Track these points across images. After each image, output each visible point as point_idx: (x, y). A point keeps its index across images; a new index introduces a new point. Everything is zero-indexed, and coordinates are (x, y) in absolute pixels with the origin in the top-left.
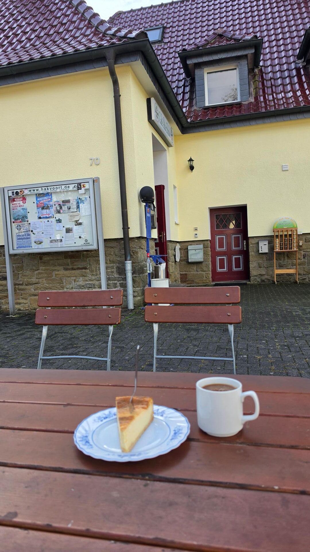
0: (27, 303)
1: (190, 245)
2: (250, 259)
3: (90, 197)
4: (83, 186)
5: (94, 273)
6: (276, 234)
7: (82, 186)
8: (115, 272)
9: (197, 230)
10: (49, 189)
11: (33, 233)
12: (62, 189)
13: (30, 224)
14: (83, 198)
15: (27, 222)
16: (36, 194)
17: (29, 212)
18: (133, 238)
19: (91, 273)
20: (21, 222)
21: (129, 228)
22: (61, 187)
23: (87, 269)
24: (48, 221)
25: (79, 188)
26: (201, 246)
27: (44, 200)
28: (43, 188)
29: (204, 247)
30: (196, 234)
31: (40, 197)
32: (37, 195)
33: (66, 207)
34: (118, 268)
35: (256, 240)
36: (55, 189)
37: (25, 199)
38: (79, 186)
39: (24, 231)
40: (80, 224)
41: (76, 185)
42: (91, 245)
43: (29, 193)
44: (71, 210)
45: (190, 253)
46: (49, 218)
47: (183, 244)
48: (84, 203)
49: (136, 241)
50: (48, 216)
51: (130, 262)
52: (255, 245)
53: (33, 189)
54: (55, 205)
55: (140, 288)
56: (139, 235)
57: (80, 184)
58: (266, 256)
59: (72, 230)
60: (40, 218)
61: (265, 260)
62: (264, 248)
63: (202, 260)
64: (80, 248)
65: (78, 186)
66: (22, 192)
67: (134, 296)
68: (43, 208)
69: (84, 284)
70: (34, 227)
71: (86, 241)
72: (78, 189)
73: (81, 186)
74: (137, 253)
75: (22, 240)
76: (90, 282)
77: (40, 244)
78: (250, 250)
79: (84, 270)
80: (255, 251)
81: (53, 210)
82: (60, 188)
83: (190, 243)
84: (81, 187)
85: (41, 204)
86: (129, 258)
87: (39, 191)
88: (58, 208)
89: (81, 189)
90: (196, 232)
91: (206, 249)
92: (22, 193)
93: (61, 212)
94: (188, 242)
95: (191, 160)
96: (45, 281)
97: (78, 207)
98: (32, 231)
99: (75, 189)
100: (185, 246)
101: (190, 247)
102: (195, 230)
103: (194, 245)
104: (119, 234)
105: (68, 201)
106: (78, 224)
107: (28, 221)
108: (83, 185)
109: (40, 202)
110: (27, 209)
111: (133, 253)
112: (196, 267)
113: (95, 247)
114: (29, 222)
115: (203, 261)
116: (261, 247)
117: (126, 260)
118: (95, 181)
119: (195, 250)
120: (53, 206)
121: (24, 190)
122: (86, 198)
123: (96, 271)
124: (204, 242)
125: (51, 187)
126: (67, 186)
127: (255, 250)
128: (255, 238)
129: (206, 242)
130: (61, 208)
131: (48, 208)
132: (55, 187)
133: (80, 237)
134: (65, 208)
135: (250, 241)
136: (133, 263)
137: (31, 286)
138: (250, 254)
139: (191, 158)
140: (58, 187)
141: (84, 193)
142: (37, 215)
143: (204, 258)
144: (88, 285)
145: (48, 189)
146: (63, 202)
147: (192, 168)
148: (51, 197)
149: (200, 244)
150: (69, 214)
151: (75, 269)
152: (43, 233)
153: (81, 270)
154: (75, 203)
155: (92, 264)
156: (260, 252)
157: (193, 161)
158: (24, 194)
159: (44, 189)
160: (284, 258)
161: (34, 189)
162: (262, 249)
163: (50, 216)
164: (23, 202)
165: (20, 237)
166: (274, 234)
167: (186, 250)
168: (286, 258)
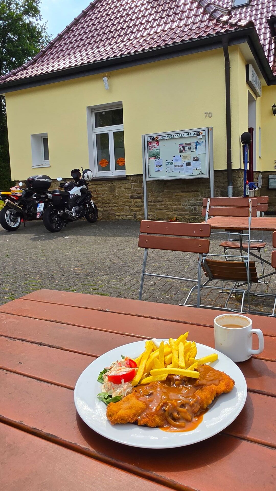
1: (271, 175)
3: (205, 141)
5: (203, 195)
7: (200, 133)
8: (219, 194)
12: (186, 135)
14: (200, 142)
17: (161, 152)
18: (234, 170)
20: (155, 158)
21: (232, 162)
23: (199, 192)
25: (198, 135)
33: (187, 148)
34: (222, 191)
36: (180, 136)
37: (159, 143)
41: (196, 132)
42: (205, 175)
43: (162, 139)
44: (191, 150)
45: (270, 181)
47: (264, 174)
48: (200, 145)
49: (236, 172)
51: (232, 187)
53: (165, 136)
54: (179, 146)
56: (238, 168)
59: (191, 164)
64: (196, 177)
69: (195, 203)
71: (201, 172)
74: (237, 180)
76: (200, 201)
79: (196, 193)
86: (231, 184)
87: (169, 137)
94: (269, 172)
95: (274, 106)
96: (167, 200)
97: (196, 148)
99: (195, 135)
102: (275, 162)
103: (274, 174)
104: (225, 167)
105: (189, 144)
106: (196, 159)
110: (159, 150)
111: (234, 180)
112: (274, 192)
117: (228, 186)
118: (210, 130)
119: (275, 178)
121: (158, 136)
123: (205, 193)
125: (177, 134)
126: (189, 133)
130: (184, 149)
133: (196, 169)
137: (157, 203)
140: (183, 134)
141: (201, 138)
145: (175, 136)
146: (185, 144)
147: (274, 112)
150: (189, 153)
151: (189, 192)
153: (193, 193)
154: (194, 145)
155: (202, 188)
158: (159, 139)
159: (172, 136)
164: (157, 145)
167: (267, 179)
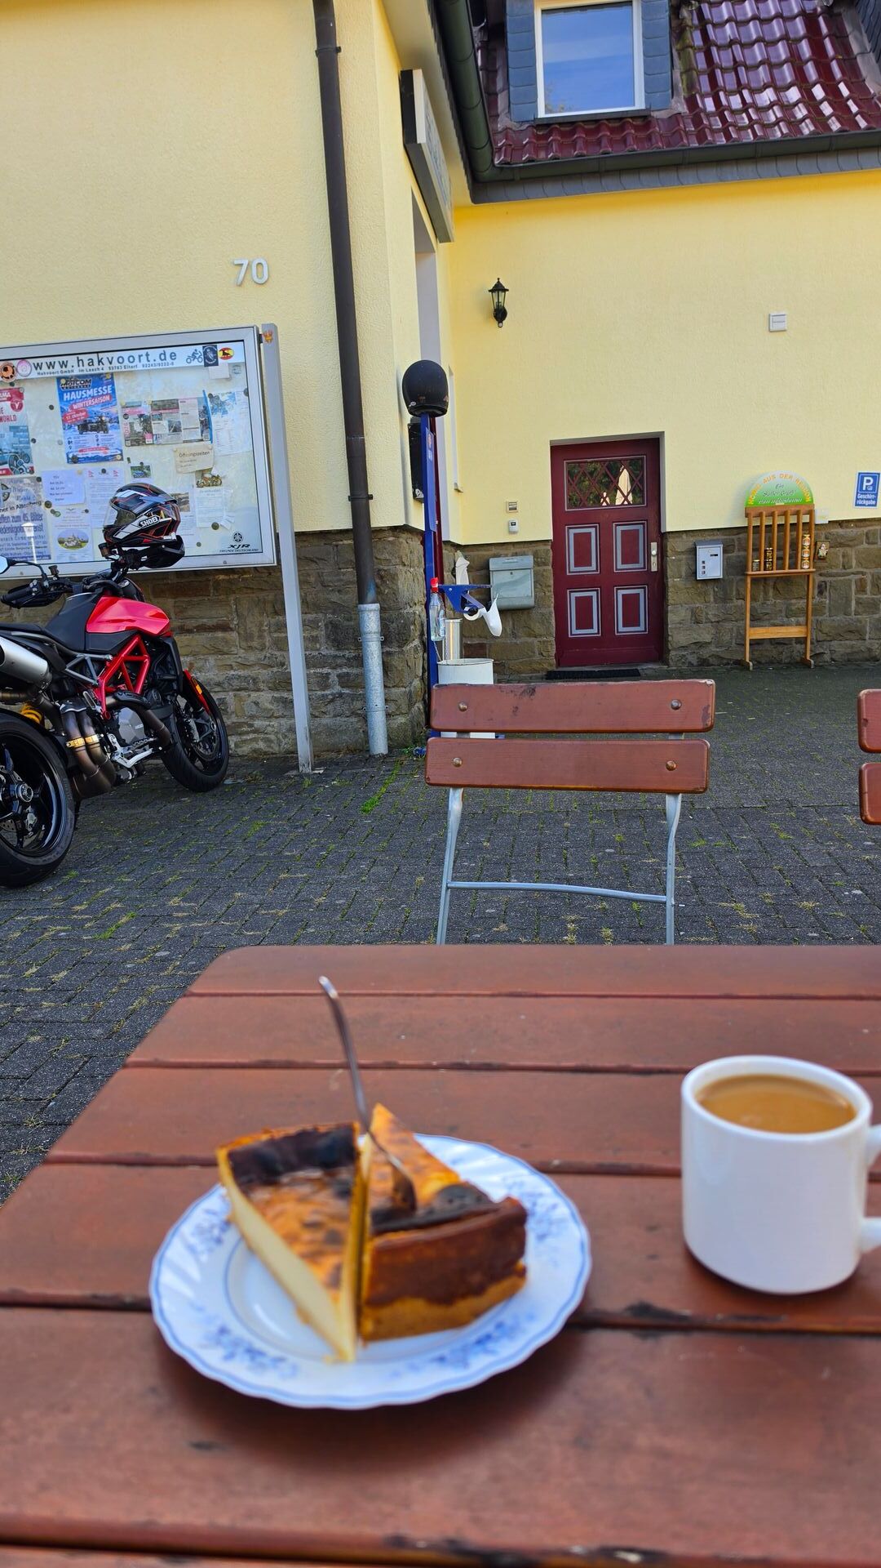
1: (495, 556)
2: (670, 598)
3: (247, 393)
4: (224, 354)
5: (255, 644)
6: (756, 523)
7: (220, 354)
8: (323, 640)
9: (516, 509)
10: (105, 361)
11: (53, 512)
12: (152, 362)
13: (39, 479)
14: (223, 395)
15: (29, 475)
16: (59, 379)
17: (34, 441)
18: (380, 530)
19: (244, 644)
20: (8, 473)
21: (371, 497)
22: (147, 355)
23: (232, 630)
24: (104, 471)
25: (210, 361)
26: (529, 560)
27: (88, 401)
28: (85, 358)
29: (537, 563)
30: (513, 524)
31: (71, 390)
32: (63, 381)
33: (165, 423)
34: (333, 627)
35: (688, 542)
36: (126, 362)
37: (20, 396)
38: (211, 354)
39: (18, 503)
40: (215, 481)
41: (200, 348)
42: (256, 552)
43: (34, 374)
44: (184, 435)
45: (496, 579)
46: (105, 459)
47: (471, 553)
48: (225, 412)
49: (391, 539)
50: (101, 454)
51: (376, 606)
52: (684, 557)
53: (49, 360)
54: (126, 416)
55: (404, 689)
56: (401, 522)
57: (211, 346)
58: (716, 589)
59: (186, 502)
60: (75, 460)
61: (712, 600)
62: (711, 563)
63: (531, 602)
64: (218, 563)
65: (205, 353)
66: (10, 369)
67: (388, 715)
68: (84, 427)
69: (221, 679)
70: (55, 491)
71: (238, 537)
72: (206, 365)
73: (215, 352)
74: (394, 577)
75: (13, 535)
76: (241, 673)
77: (79, 545)
78: (669, 571)
79: (220, 634)
80: (683, 574)
81: (117, 435)
82: (144, 359)
83: (494, 551)
84: (216, 357)
85: (77, 411)
86: (371, 595)
87: (69, 368)
88: (138, 428)
89: (216, 364)
90: (512, 517)
91: (541, 568)
92: (9, 373)
93: (149, 440)
94: (489, 547)
95: (498, 288)
97: (206, 424)
98: (48, 505)
99: (195, 363)
100: (482, 558)
101: (494, 564)
102: (510, 509)
103: (506, 555)
104: (342, 520)
105: (171, 405)
106: (206, 479)
107: (32, 471)
108: (223, 350)
109: (75, 407)
110: (27, 431)
111: (382, 578)
112: (511, 623)
113: (267, 558)
114: (36, 475)
115: (534, 607)
116: (704, 562)
117: (362, 599)
118: (264, 337)
119: (511, 570)
120: (121, 419)
121: (15, 363)
122: (232, 396)
123: (261, 637)
124: (535, 549)
125: (110, 355)
126: (168, 351)
127: (684, 570)
128: (684, 536)
129: (541, 547)
130: (148, 429)
131: (101, 426)
132: (125, 354)
133: (215, 526)
134: (161, 427)
135: (671, 543)
136: (382, 610)
138: (670, 582)
139: (499, 282)
140: (136, 353)
141: (227, 379)
142: (64, 449)
143: (536, 596)
144: (236, 683)
145: (100, 361)
147: (500, 314)
148: (113, 390)
149: (524, 554)
150: (174, 447)
151: (189, 631)
152: (87, 511)
153: (210, 635)
154: (195, 413)
155: (245, 613)
156: (700, 577)
157: (505, 290)
158: (18, 377)
159: (86, 362)
160: (766, 593)
161: (52, 360)
162: (704, 567)
163: (109, 453)
164: (13, 407)
165: (8, 525)
166: (749, 522)
167: (483, 572)
168: (771, 593)
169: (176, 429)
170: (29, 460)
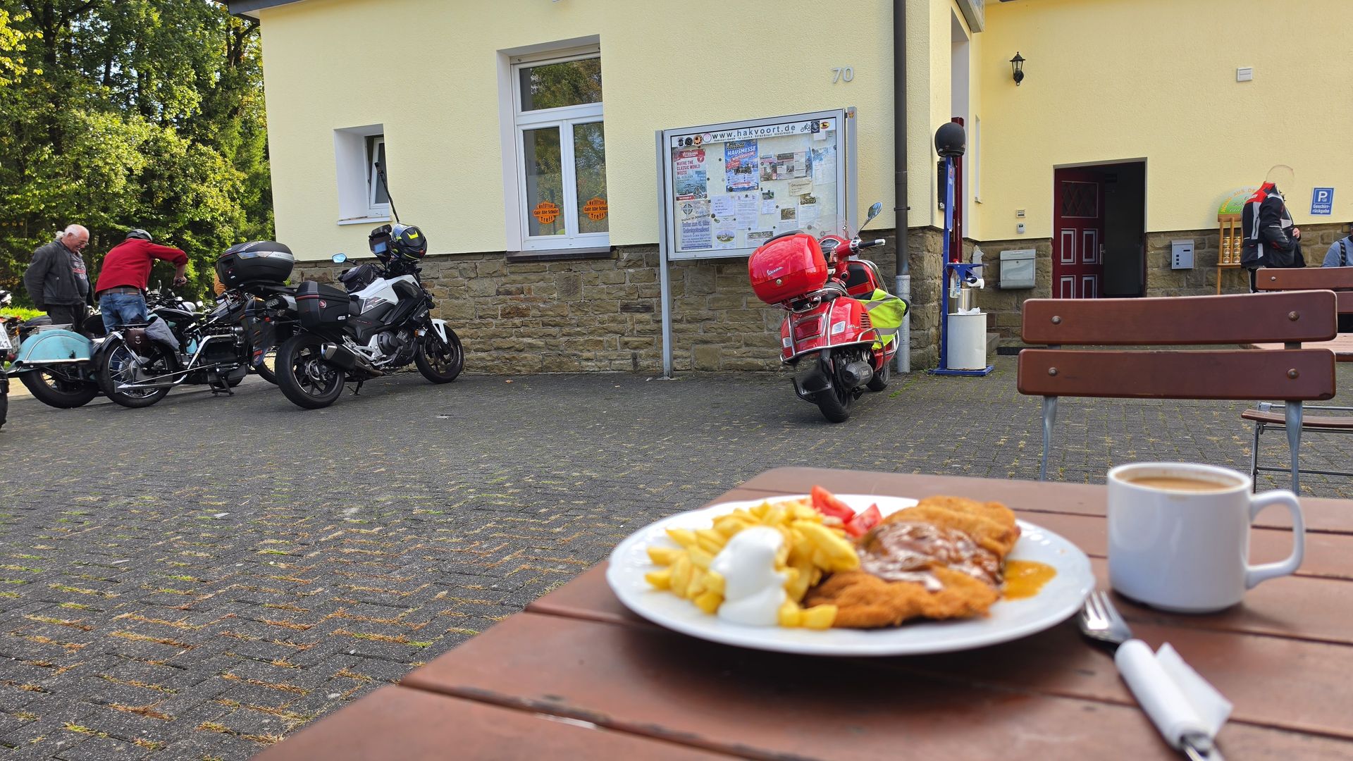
0: (690, 357)
1: (1005, 250)
2: (1148, 283)
4: (824, 125)
6: (1226, 226)
7: (821, 126)
9: (1023, 215)
10: (753, 132)
11: (715, 220)
12: (780, 132)
14: (821, 149)
15: (704, 199)
17: (708, 179)
18: (914, 229)
20: (692, 198)
21: (909, 209)
22: (778, 128)
24: (747, 196)
25: (815, 130)
26: (1032, 253)
27: (742, 156)
28: (742, 131)
29: (1038, 255)
30: (1021, 226)
31: (731, 149)
32: (728, 144)
33: (785, 167)
35: (1164, 242)
37: (704, 154)
38: (815, 126)
39: (696, 215)
40: (812, 201)
41: (809, 123)
43: (713, 141)
44: (795, 174)
45: (1005, 266)
46: (748, 189)
47: (987, 248)
48: (821, 160)
49: (921, 234)
50: (746, 186)
51: (908, 277)
52: (1162, 251)
54: (762, 164)
55: (923, 331)
56: (928, 224)
57: (816, 122)
58: (1188, 277)
59: (794, 213)
60: (731, 190)
61: (1185, 285)
62: (1185, 257)
63: (1033, 284)
65: (812, 125)
66: (699, 138)
67: (911, 348)
68: (737, 171)
70: (718, 208)
72: (812, 132)
73: (818, 125)
74: (921, 259)
75: (692, 234)
77: (728, 240)
78: (1148, 262)
80: (1161, 265)
81: (755, 176)
83: (1005, 246)
84: (819, 128)
85: (735, 161)
86: (905, 269)
87: (733, 137)
88: (769, 170)
89: (818, 132)
90: (1020, 222)
91: (1042, 259)
92: (699, 141)
93: (774, 178)
94: (1001, 243)
95: (1018, 59)
97: (809, 167)
98: (713, 216)
99: (806, 131)
100: (993, 251)
101: (1004, 255)
102: (1019, 215)
103: (1015, 249)
105: (790, 157)
106: (808, 200)
107: (706, 197)
108: (823, 123)
110: (705, 173)
111: (913, 259)
112: (1016, 299)
114: (708, 199)
115: (1034, 287)
116: (1178, 256)
117: (898, 273)
118: (849, 115)
119: (1017, 260)
120: (759, 166)
124: (1037, 244)
125: (756, 129)
126: (790, 125)
127: (1161, 262)
128: (1162, 236)
129: (1043, 243)
130: (775, 170)
132: (765, 128)
133: (811, 228)
134: (782, 170)
135: (1151, 242)
138: (1149, 271)
139: (1018, 54)
140: (771, 127)
141: (824, 140)
142: (725, 183)
143: (1036, 279)
145: (750, 133)
146: (779, 157)
147: (1018, 77)
148: (756, 148)
149: (1029, 248)
150: (790, 181)
152: (735, 219)
154: (803, 160)
156: (1174, 266)
157: (1022, 60)
158: (704, 143)
159: (742, 134)
160: (1231, 281)
161: (723, 132)
162: (1178, 260)
163: (751, 185)
164: (698, 160)
165: (690, 228)
166: (1221, 225)
167: (995, 261)
169: (791, 170)
170: (705, 190)
